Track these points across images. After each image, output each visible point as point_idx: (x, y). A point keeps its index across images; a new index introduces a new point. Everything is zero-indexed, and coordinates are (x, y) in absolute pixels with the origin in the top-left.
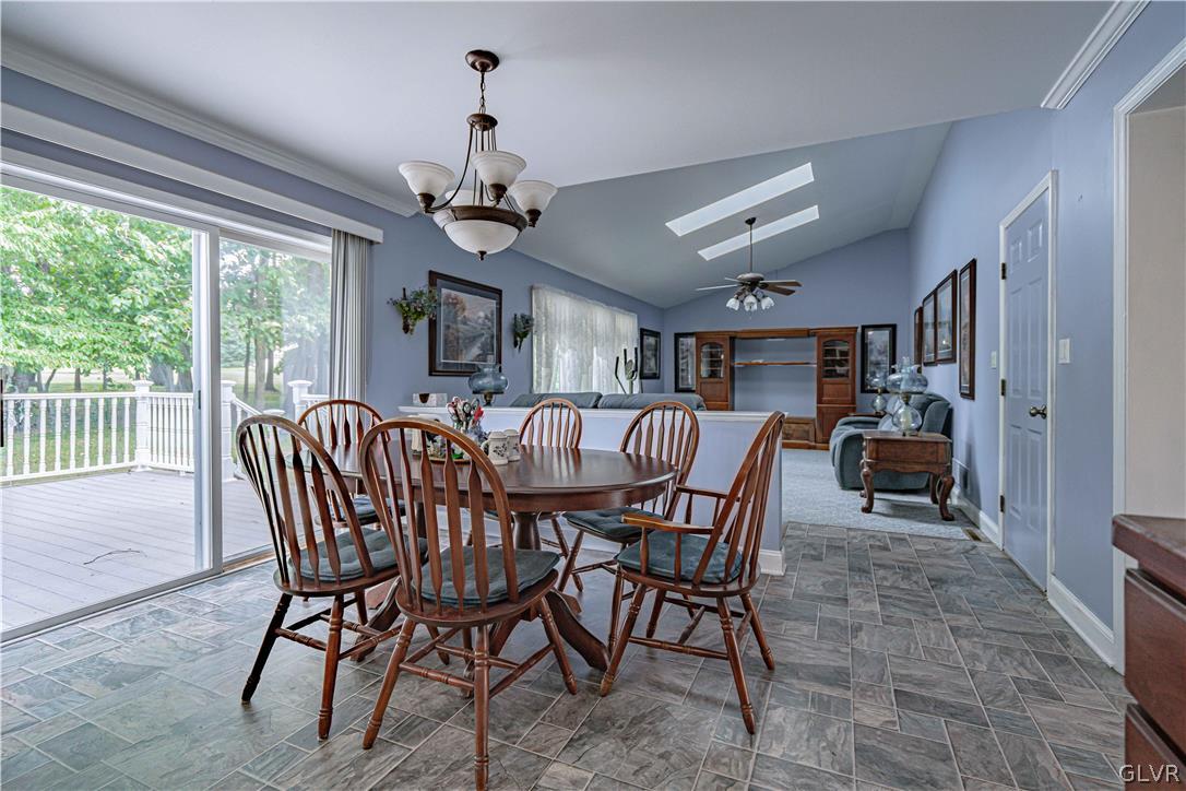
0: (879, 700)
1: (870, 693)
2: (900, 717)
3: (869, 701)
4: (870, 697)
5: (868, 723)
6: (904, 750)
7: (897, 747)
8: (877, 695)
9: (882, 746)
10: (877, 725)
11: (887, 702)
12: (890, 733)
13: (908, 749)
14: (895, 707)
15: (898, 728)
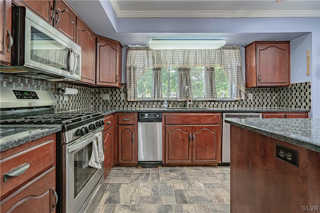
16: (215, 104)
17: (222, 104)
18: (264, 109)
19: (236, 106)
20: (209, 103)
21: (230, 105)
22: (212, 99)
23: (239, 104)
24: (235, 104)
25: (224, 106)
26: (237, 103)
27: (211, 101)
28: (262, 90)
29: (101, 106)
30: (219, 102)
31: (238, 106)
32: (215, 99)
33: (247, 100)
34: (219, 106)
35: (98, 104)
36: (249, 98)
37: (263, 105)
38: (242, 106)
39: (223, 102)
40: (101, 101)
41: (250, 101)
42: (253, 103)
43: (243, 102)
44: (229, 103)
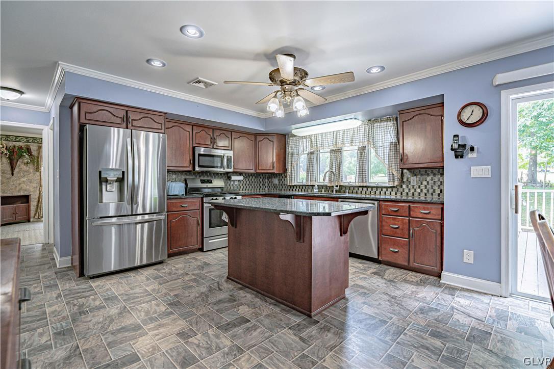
0: (145, 350)
1: (151, 349)
2: (132, 348)
3: (148, 347)
4: (149, 349)
5: (144, 337)
6: (126, 337)
7: (129, 336)
8: (147, 351)
9: (134, 333)
10: (140, 339)
11: (141, 351)
12: (134, 339)
13: (124, 338)
14: (136, 351)
15: (131, 343)
16: (367, 190)
17: (375, 190)
18: (434, 199)
19: (393, 193)
20: (360, 189)
21: (385, 192)
22: (365, 185)
23: (398, 191)
24: (392, 191)
25: (378, 192)
26: (395, 190)
27: (363, 187)
28: (432, 172)
29: (272, 189)
30: (372, 187)
31: (396, 194)
32: (367, 184)
33: (409, 186)
34: (372, 193)
35: (271, 187)
36: (412, 184)
37: (434, 194)
38: (402, 194)
39: (377, 188)
40: (273, 185)
41: (413, 188)
42: (417, 190)
43: (404, 189)
44: (384, 190)
